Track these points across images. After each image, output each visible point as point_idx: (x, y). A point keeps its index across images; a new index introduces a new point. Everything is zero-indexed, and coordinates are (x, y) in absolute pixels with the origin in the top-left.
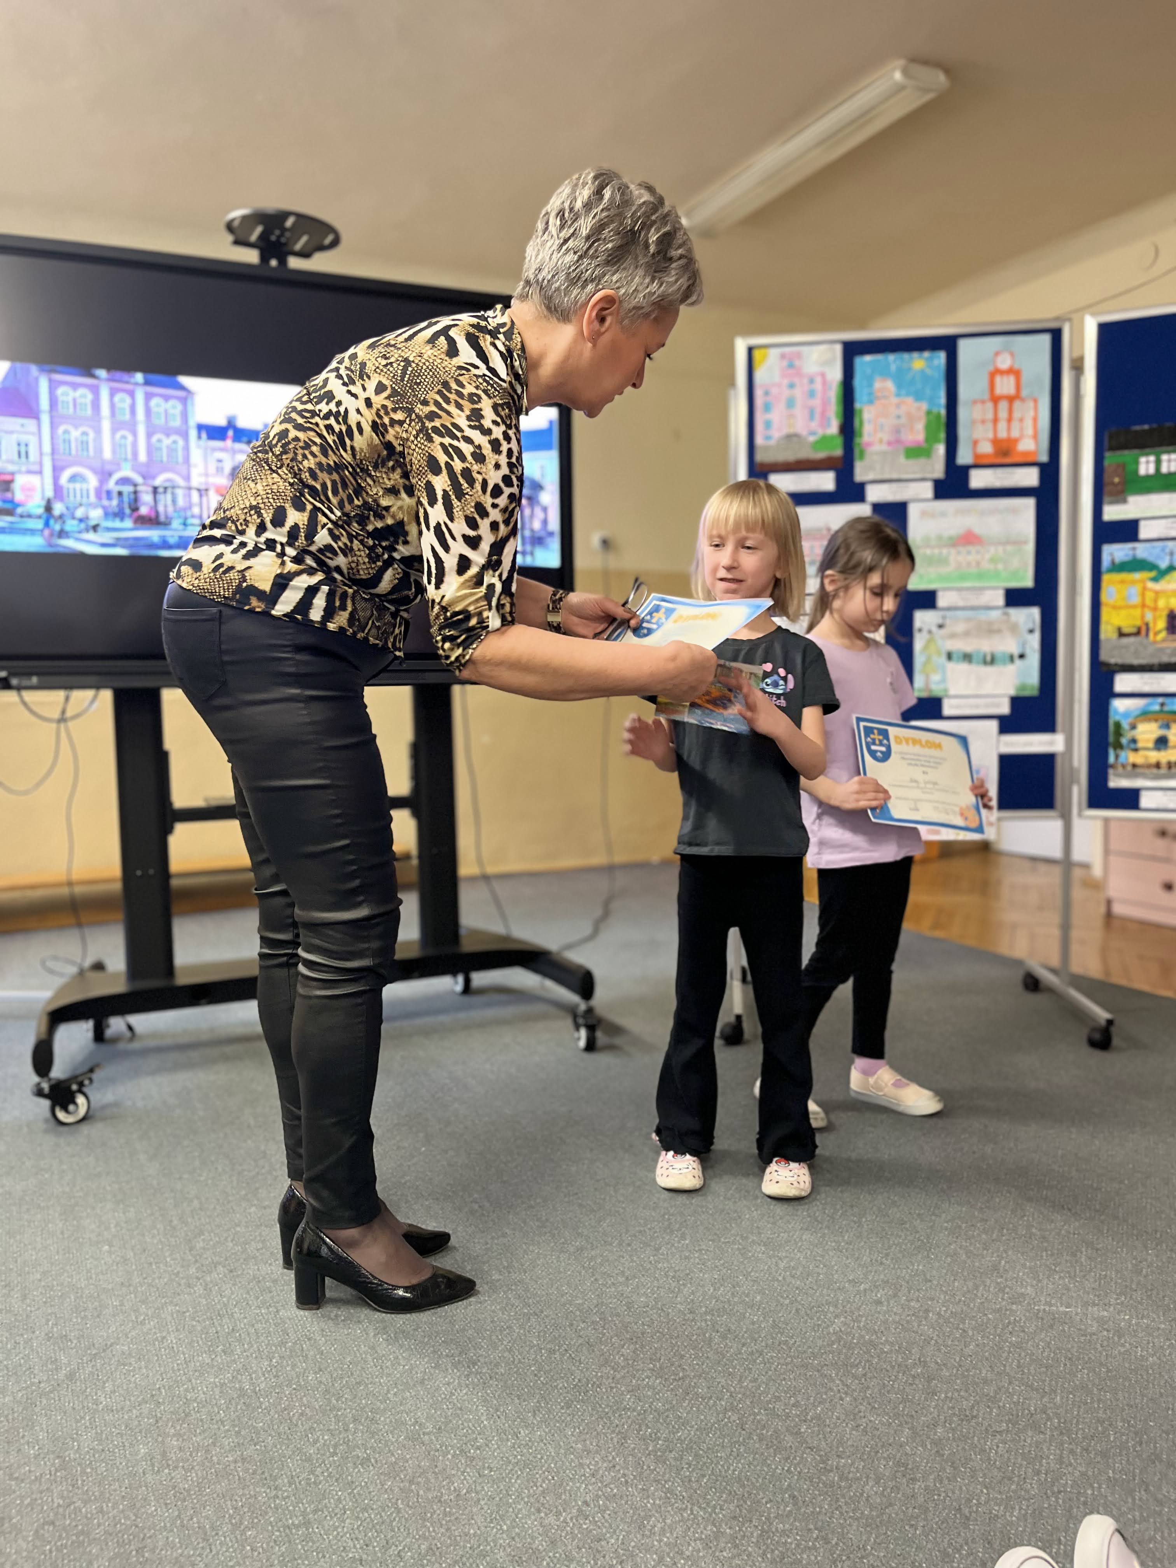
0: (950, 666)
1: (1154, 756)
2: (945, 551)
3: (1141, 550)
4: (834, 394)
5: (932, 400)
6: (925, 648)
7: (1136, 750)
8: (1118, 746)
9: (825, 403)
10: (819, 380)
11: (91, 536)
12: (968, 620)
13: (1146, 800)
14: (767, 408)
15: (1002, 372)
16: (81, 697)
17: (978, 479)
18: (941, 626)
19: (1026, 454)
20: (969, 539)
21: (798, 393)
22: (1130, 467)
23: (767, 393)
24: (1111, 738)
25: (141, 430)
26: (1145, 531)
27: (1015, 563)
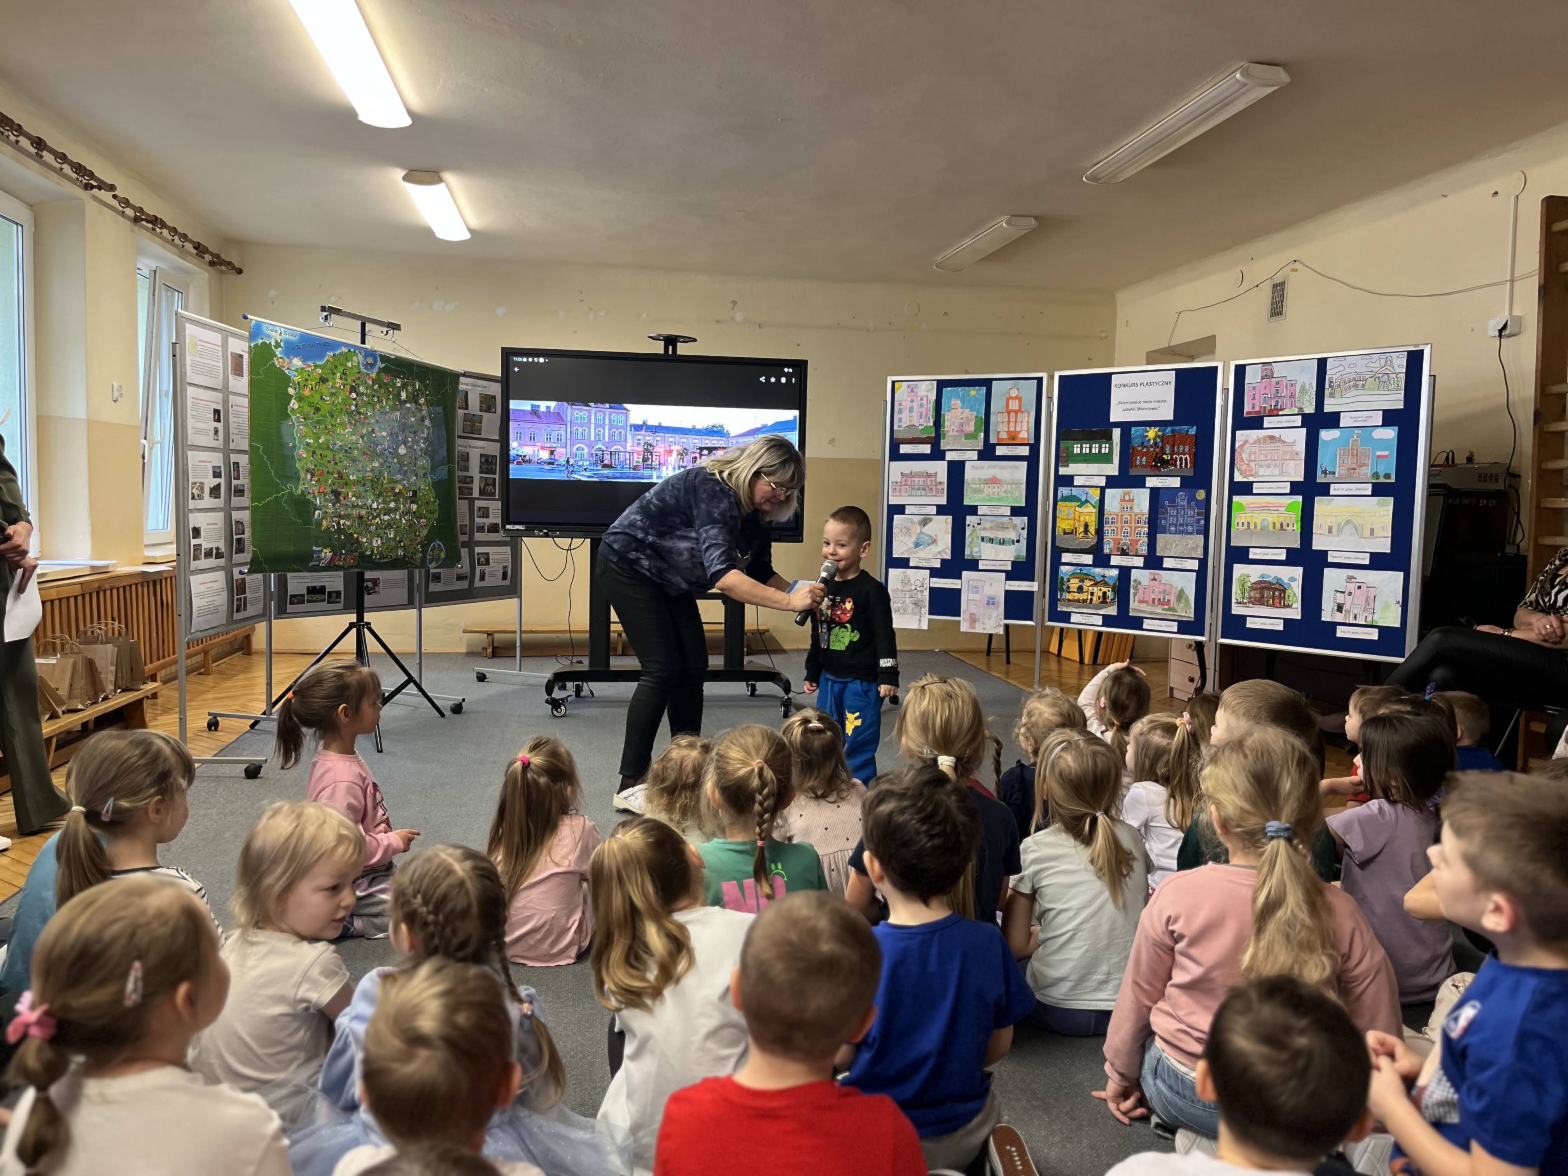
0: (983, 544)
1: (1077, 596)
2: (982, 486)
3: (1075, 491)
4: (932, 406)
5: (978, 412)
6: (971, 534)
7: (1069, 592)
8: (1062, 590)
9: (928, 410)
10: (925, 399)
11: (584, 473)
12: (992, 521)
13: (1074, 618)
14: (900, 412)
15: (1013, 398)
16: (577, 541)
17: (1000, 451)
18: (979, 524)
19: (1024, 439)
20: (994, 481)
21: (915, 405)
22: (1070, 449)
23: (900, 405)
24: (1059, 586)
25: (607, 428)
26: (1077, 482)
27: (1017, 494)
